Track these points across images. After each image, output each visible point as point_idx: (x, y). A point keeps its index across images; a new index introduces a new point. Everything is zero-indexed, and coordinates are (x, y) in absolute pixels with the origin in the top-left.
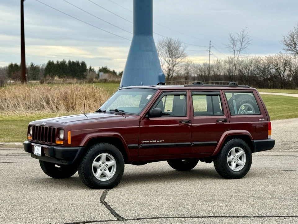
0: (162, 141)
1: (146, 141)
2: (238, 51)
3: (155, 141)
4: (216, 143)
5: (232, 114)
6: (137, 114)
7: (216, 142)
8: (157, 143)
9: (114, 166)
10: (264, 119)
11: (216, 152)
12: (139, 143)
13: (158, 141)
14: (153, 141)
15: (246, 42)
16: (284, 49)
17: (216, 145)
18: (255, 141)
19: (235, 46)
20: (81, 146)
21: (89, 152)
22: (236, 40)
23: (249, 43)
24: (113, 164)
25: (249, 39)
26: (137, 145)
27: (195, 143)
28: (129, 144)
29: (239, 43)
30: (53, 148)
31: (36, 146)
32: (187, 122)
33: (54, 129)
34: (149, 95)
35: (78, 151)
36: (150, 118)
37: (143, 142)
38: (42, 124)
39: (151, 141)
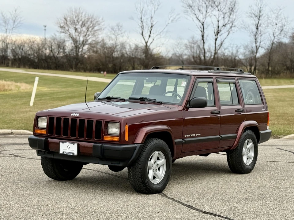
0: (199, 135)
1: (188, 136)
2: (10, 30)
3: (194, 135)
6: (177, 104)
7: (236, 134)
9: (163, 166)
10: (265, 109)
11: (236, 145)
12: (183, 137)
13: (197, 135)
15: (18, 22)
16: (58, 31)
17: (236, 137)
18: (262, 132)
19: (7, 24)
21: (145, 151)
22: (8, 19)
23: (22, 22)
24: (162, 164)
25: (21, 18)
26: (181, 140)
27: (223, 136)
28: (175, 139)
29: (11, 22)
30: (101, 146)
31: (63, 143)
32: (218, 112)
33: (99, 123)
34: (183, 82)
35: (135, 150)
36: (189, 108)
37: (186, 136)
38: (71, 115)
39: (191, 135)
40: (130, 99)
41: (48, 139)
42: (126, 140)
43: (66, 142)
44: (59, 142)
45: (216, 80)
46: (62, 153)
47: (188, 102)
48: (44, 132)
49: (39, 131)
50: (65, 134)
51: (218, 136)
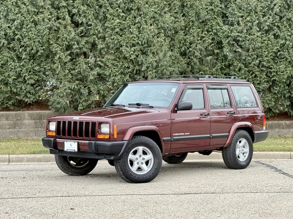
0: (188, 134)
1: (176, 134)
3: (183, 134)
5: (238, 107)
6: (166, 107)
7: (228, 134)
8: (184, 135)
9: (151, 159)
10: (260, 112)
11: (228, 144)
12: (171, 136)
13: (185, 134)
17: (228, 136)
18: (256, 132)
20: (125, 139)
24: (150, 158)
26: (170, 138)
27: (213, 135)
28: (163, 137)
30: (95, 143)
31: (67, 142)
32: (207, 114)
33: (94, 124)
34: (173, 89)
35: (123, 145)
36: (178, 111)
37: (174, 134)
38: (73, 119)
39: (180, 134)
40: (129, 105)
41: (56, 139)
42: (115, 137)
43: (69, 141)
44: (64, 142)
45: (207, 86)
46: (66, 150)
47: (176, 106)
48: (54, 134)
49: (50, 134)
50: (69, 134)
51: (209, 135)
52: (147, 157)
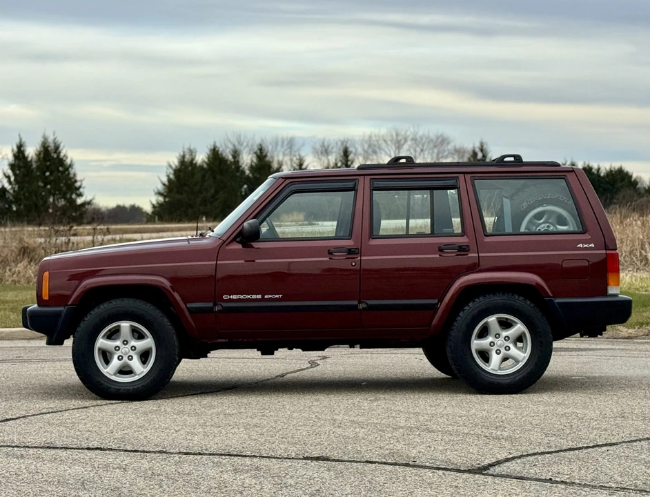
0: (277, 296)
1: (234, 297)
3: (259, 297)
4: (437, 304)
5: (486, 234)
8: (263, 299)
9: (151, 349)
10: (592, 245)
11: (437, 326)
12: (217, 299)
13: (266, 297)
14: (254, 297)
17: (434, 308)
18: (558, 300)
20: (68, 303)
24: (150, 346)
26: (210, 305)
28: (190, 302)
32: (347, 251)
37: (226, 297)
39: (249, 297)
42: (44, 299)
45: (370, 184)
52: (141, 345)
